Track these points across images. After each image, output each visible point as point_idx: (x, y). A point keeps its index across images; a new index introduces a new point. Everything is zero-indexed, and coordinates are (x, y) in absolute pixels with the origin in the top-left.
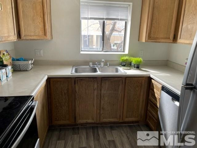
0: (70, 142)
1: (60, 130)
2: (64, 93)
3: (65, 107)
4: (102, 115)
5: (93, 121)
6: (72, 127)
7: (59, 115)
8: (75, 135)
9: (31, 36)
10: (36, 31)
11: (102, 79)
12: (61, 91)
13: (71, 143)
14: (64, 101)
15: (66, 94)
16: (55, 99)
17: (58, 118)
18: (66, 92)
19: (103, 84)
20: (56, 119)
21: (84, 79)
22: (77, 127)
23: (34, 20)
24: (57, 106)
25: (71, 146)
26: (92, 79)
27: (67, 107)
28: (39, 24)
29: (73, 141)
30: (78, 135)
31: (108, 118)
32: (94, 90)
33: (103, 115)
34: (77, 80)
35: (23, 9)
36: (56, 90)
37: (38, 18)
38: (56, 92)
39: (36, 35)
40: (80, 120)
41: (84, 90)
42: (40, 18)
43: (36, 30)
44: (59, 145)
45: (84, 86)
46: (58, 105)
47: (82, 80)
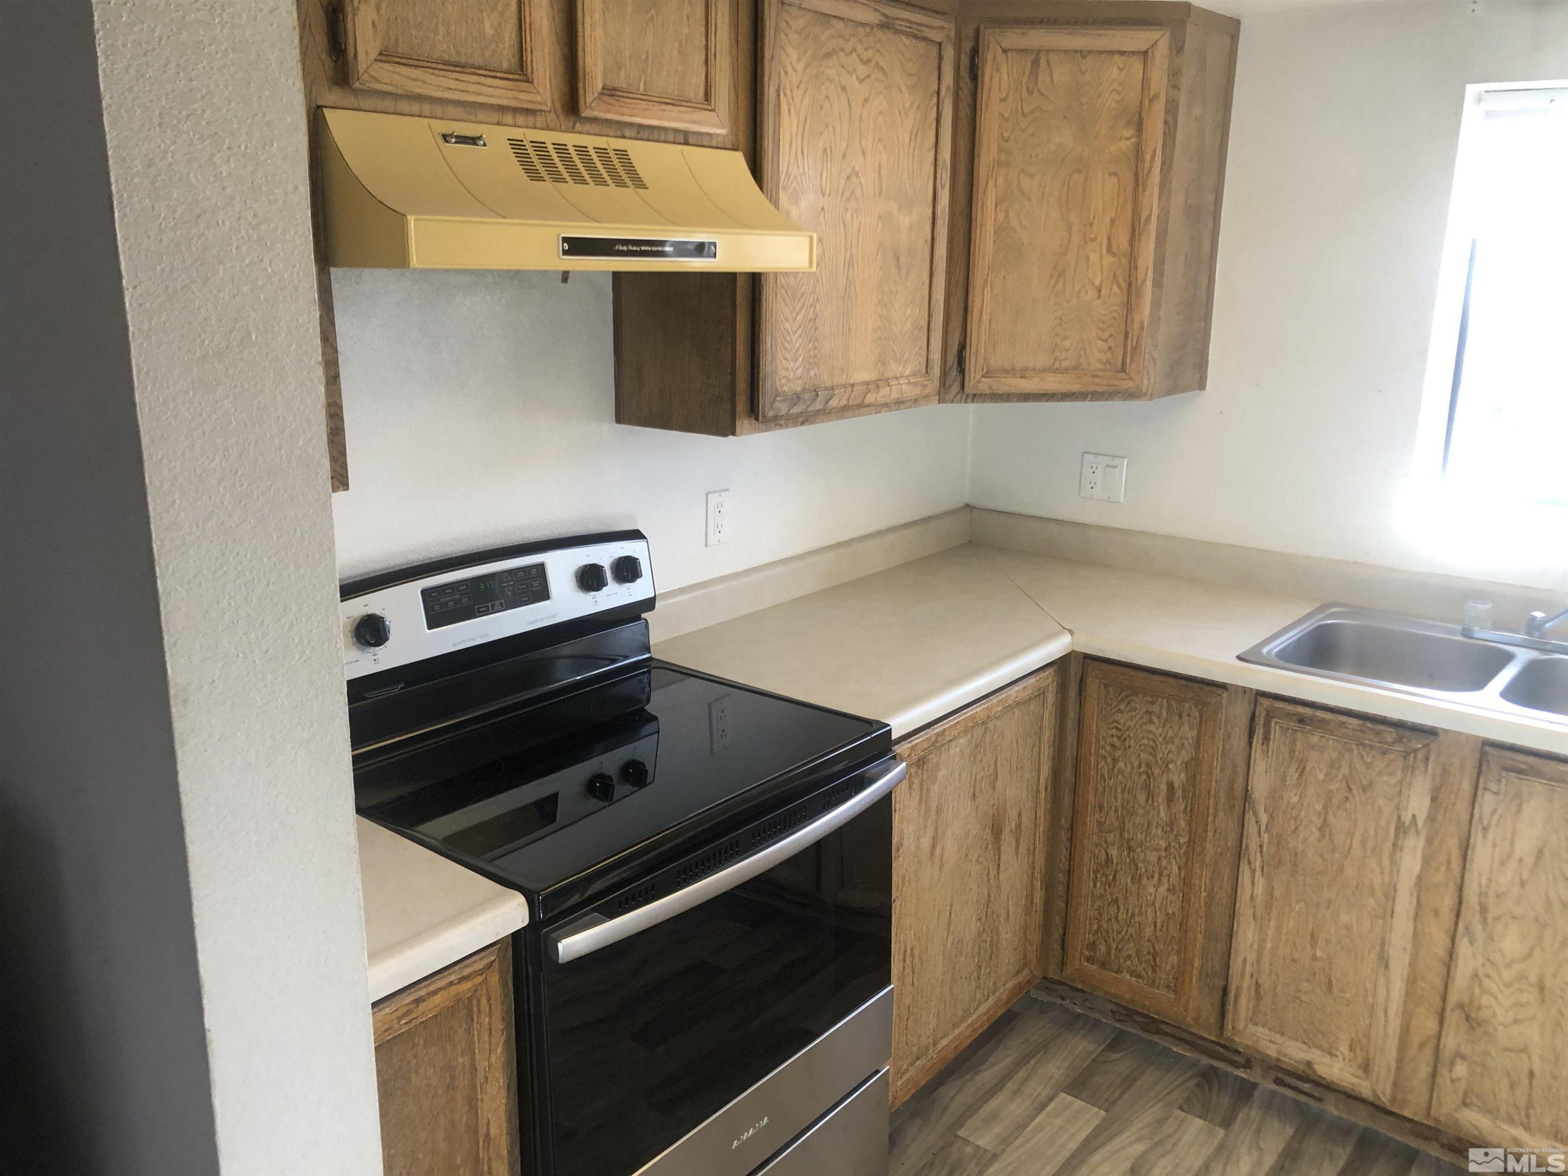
0: (1139, 1140)
1: (1117, 1043)
2: (1164, 787)
3: (1163, 889)
4: (1452, 1063)
5: (1365, 1089)
6: (1205, 1061)
7: (1115, 926)
8: (1199, 1122)
9: (1024, 373)
10: (1067, 344)
11: (1483, 755)
12: (1148, 766)
13: (1138, 1148)
14: (1163, 843)
15: (1179, 793)
16: (1101, 808)
17: (1103, 948)
18: (1179, 778)
19: (1487, 801)
20: (1093, 946)
21: (1322, 721)
22: (1242, 1074)
23: (1062, 274)
24: (1109, 860)
25: (1128, 1165)
26: (1390, 734)
27: (1171, 890)
28: (1091, 294)
29: (1158, 1144)
30: (1221, 1132)
31: (1511, 1120)
32: (1401, 829)
33: (1461, 1069)
34: (1269, 717)
35: (1001, 216)
36: (1113, 745)
37: (1088, 260)
38: (1115, 761)
39: (1066, 364)
40: (1260, 1031)
41: (1319, 807)
42: (1108, 260)
43: (1065, 338)
44: (1058, 1122)
45: (1321, 777)
46: (1114, 852)
47: (1302, 720)
